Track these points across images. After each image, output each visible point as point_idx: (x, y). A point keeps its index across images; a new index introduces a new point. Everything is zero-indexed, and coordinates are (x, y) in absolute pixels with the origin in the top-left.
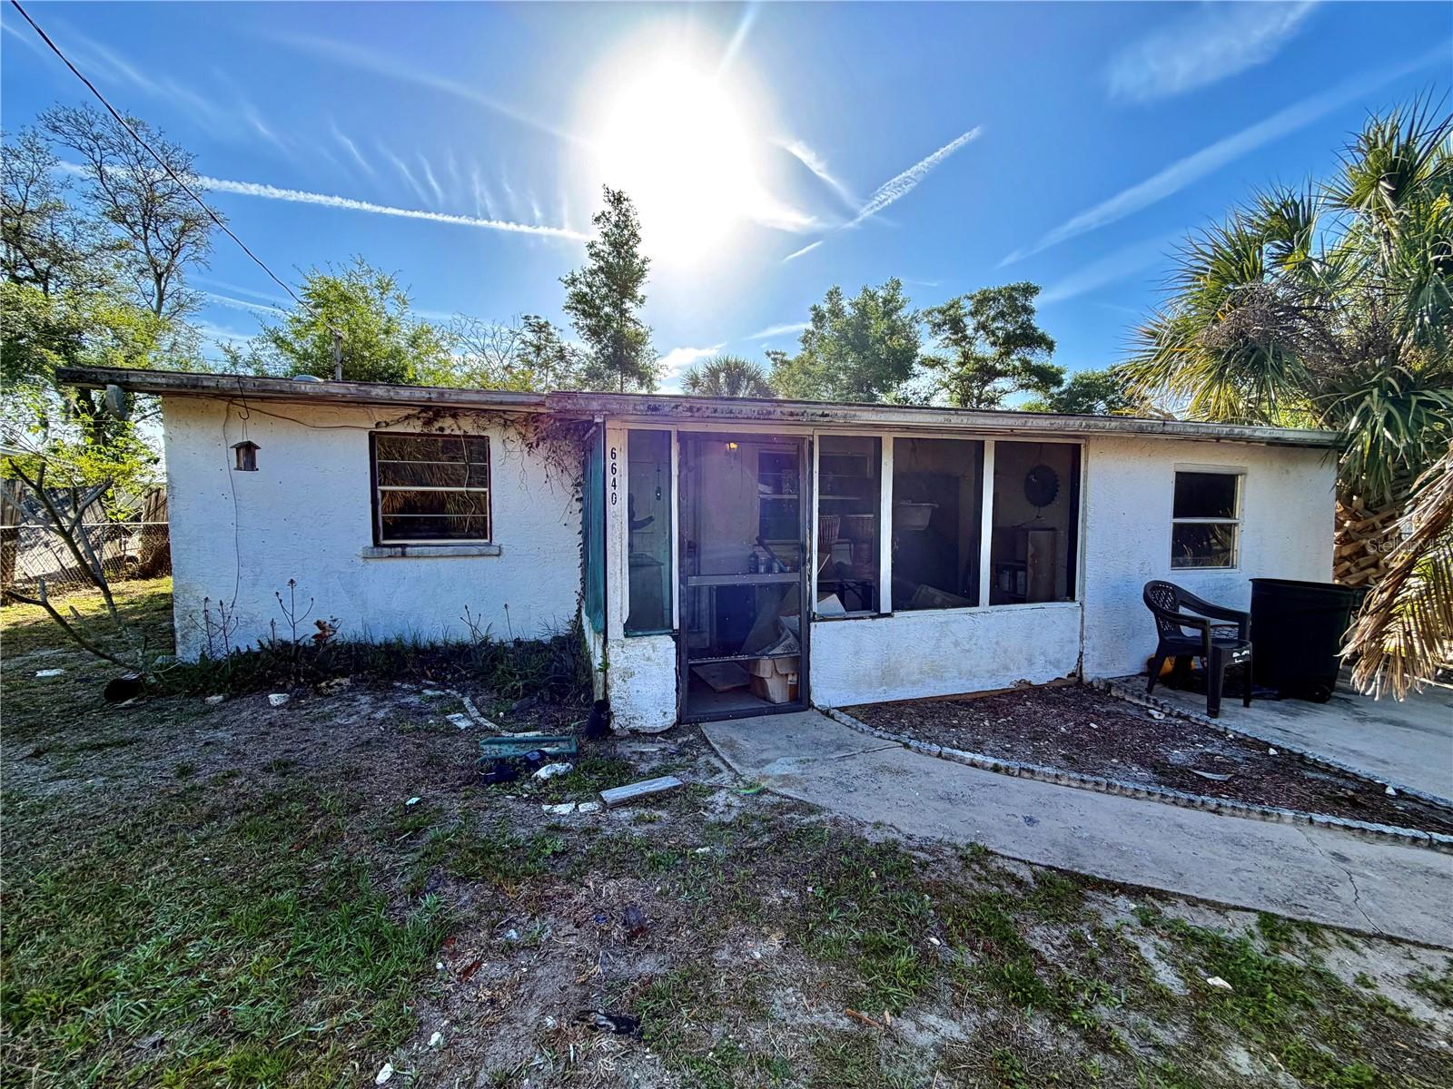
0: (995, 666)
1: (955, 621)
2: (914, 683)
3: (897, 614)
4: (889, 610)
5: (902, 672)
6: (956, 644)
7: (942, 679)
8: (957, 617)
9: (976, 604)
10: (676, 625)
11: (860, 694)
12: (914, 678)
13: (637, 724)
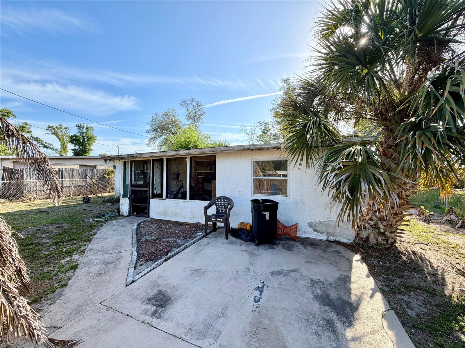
0: (191, 216)
1: (180, 203)
2: (171, 217)
3: (166, 199)
4: (165, 198)
5: (168, 213)
6: (181, 209)
7: (177, 217)
8: (181, 202)
9: (186, 199)
10: (129, 196)
11: (159, 217)
12: (171, 215)
13: (123, 214)
